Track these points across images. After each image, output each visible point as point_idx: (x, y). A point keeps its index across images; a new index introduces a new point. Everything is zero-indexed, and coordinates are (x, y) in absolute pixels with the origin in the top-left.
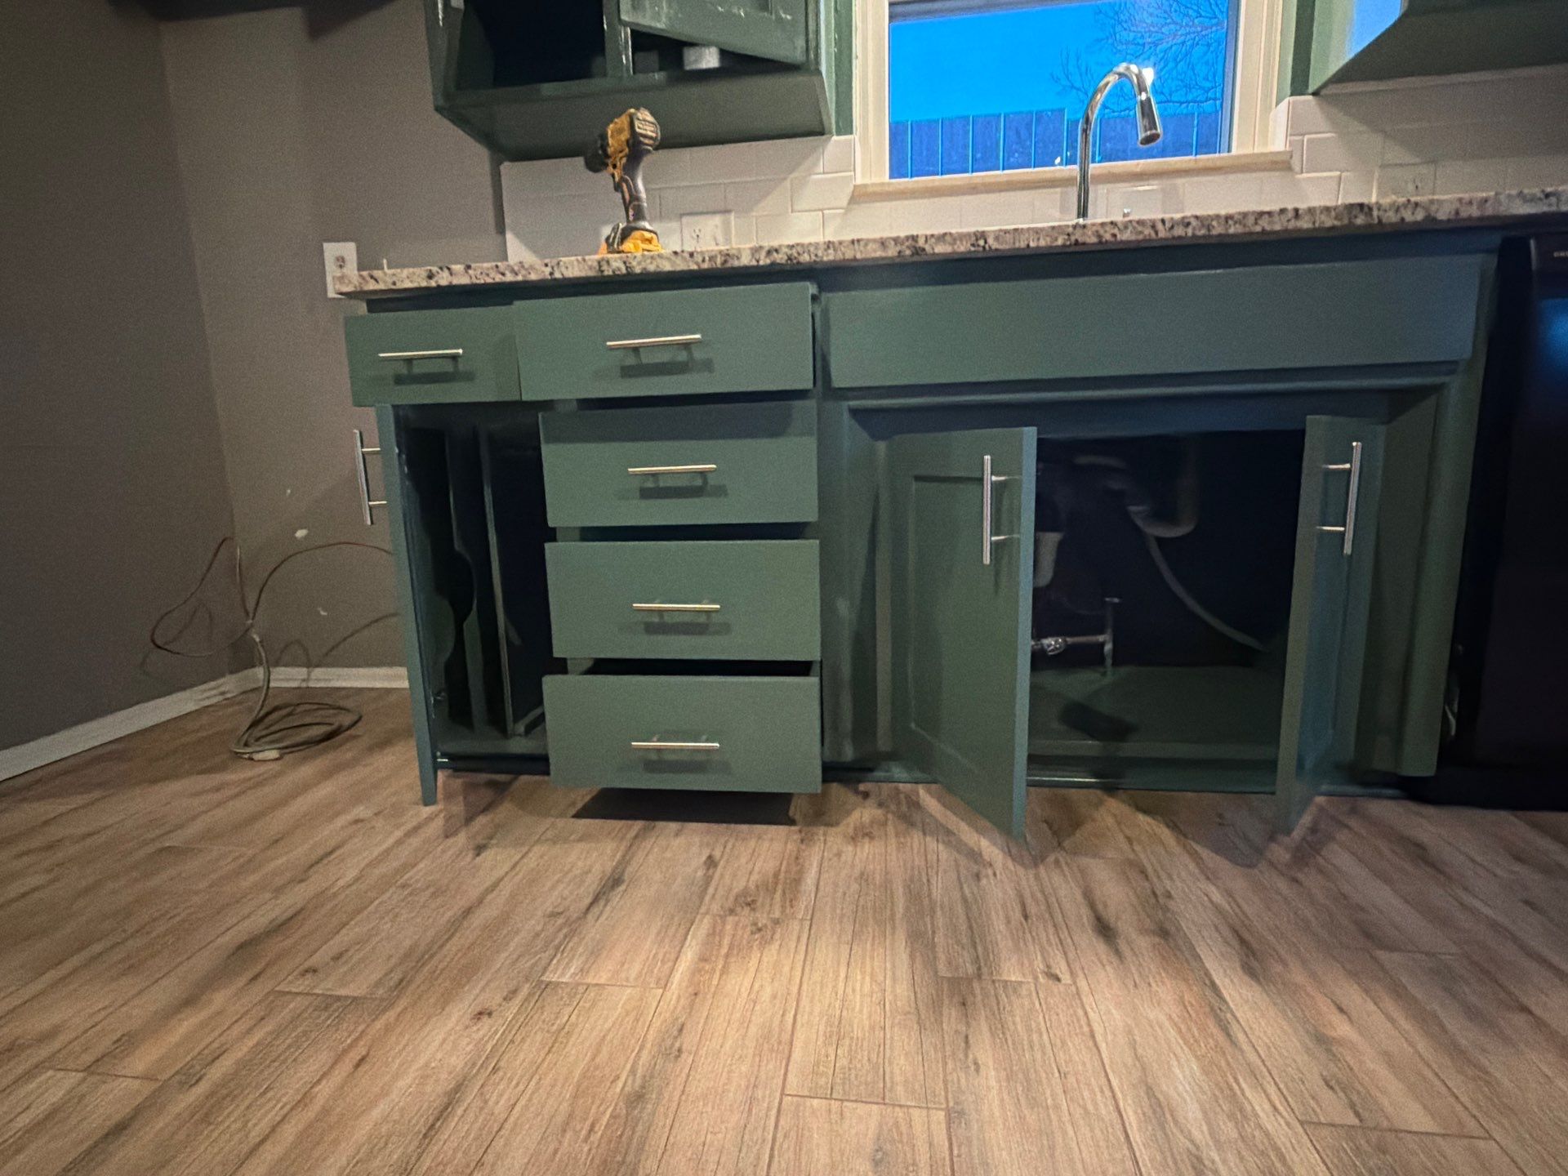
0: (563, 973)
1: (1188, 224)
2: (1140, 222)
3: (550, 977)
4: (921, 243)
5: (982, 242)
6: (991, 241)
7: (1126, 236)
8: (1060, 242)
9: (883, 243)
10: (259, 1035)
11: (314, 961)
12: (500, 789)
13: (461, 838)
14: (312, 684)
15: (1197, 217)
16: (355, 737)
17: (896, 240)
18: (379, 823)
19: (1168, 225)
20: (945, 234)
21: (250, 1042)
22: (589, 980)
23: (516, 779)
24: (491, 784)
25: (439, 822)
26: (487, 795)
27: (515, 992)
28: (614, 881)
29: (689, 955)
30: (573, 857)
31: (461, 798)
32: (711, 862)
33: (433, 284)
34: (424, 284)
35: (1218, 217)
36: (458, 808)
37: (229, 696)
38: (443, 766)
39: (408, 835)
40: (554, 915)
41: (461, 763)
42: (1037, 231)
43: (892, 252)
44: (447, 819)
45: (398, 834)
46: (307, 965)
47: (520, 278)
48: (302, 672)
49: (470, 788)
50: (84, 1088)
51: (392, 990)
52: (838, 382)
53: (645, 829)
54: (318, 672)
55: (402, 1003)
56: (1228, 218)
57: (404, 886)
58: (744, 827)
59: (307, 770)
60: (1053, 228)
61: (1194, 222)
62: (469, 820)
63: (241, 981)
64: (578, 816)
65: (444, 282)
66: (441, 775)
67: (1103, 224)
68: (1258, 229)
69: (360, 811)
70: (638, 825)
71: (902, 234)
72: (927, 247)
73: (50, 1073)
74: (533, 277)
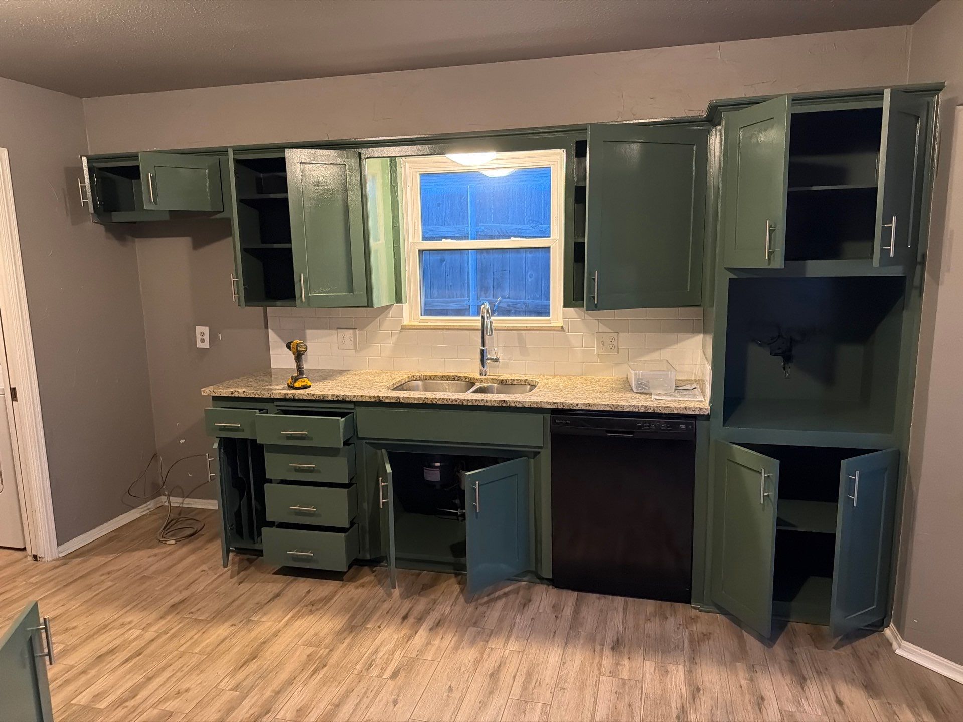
0: (255, 618)
1: (457, 401)
2: (443, 399)
3: (252, 618)
4: (381, 398)
5: (399, 400)
6: (401, 400)
7: (439, 402)
8: (421, 402)
9: (370, 397)
10: (180, 626)
11: (192, 610)
12: (250, 561)
13: (235, 579)
14: (184, 506)
15: (459, 399)
16: (203, 535)
17: (374, 397)
18: (210, 572)
19: (451, 401)
20: (388, 396)
21: (178, 627)
22: (261, 620)
23: (257, 558)
24: (248, 559)
25: (229, 572)
26: (246, 563)
27: (242, 621)
28: (278, 595)
29: (289, 616)
30: (269, 587)
31: (237, 565)
32: (309, 591)
33: (233, 395)
34: (230, 395)
35: (465, 399)
36: (236, 568)
37: (152, 510)
38: (233, 551)
39: (219, 576)
40: (258, 603)
41: (240, 551)
42: (415, 398)
43: (373, 400)
44: (232, 572)
45: (216, 576)
46: (191, 611)
47: (260, 396)
48: (180, 500)
49: (241, 561)
50: (142, 633)
51: (212, 618)
52: (360, 436)
53: (295, 580)
54: (187, 500)
55: (215, 621)
56: (468, 400)
57: (216, 593)
58: (325, 581)
59: (184, 549)
60: (419, 398)
61: (458, 400)
62: (238, 573)
63: (174, 613)
64: (274, 573)
65: (237, 396)
66: (231, 555)
67: (433, 398)
68: (476, 404)
69: (204, 567)
70: (293, 577)
71: (376, 395)
72: (383, 400)
73: (133, 630)
74: (264, 397)
